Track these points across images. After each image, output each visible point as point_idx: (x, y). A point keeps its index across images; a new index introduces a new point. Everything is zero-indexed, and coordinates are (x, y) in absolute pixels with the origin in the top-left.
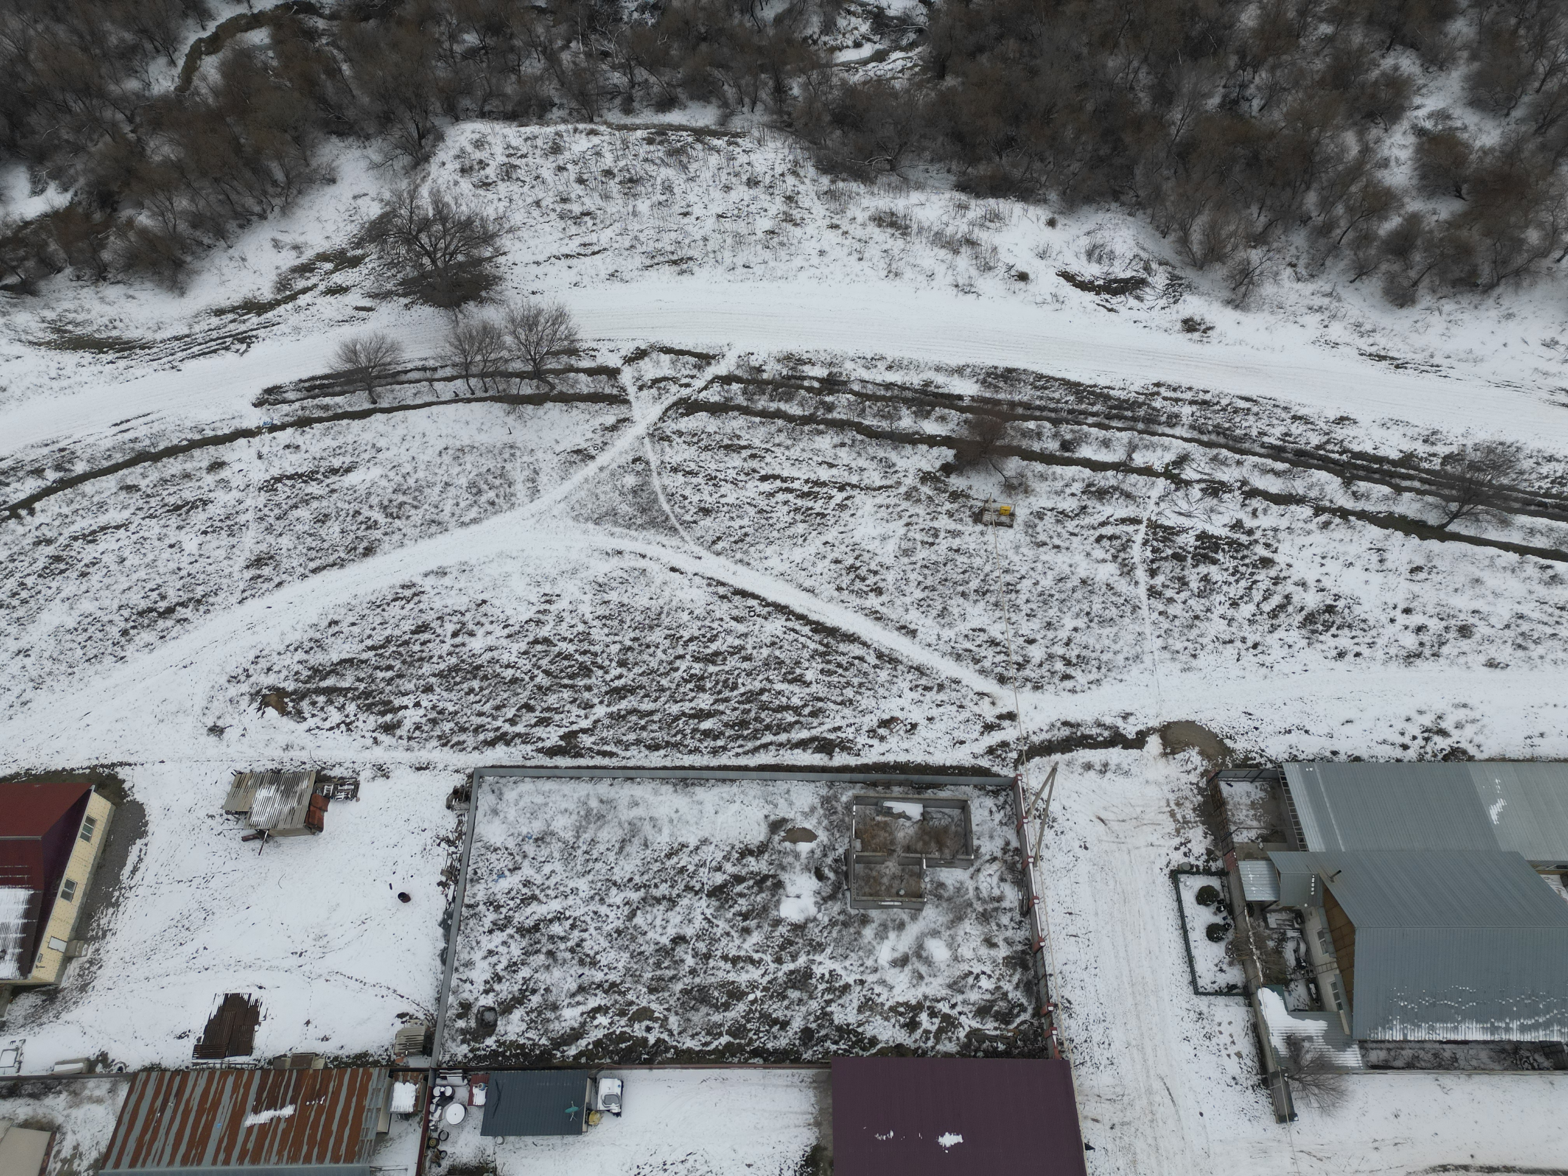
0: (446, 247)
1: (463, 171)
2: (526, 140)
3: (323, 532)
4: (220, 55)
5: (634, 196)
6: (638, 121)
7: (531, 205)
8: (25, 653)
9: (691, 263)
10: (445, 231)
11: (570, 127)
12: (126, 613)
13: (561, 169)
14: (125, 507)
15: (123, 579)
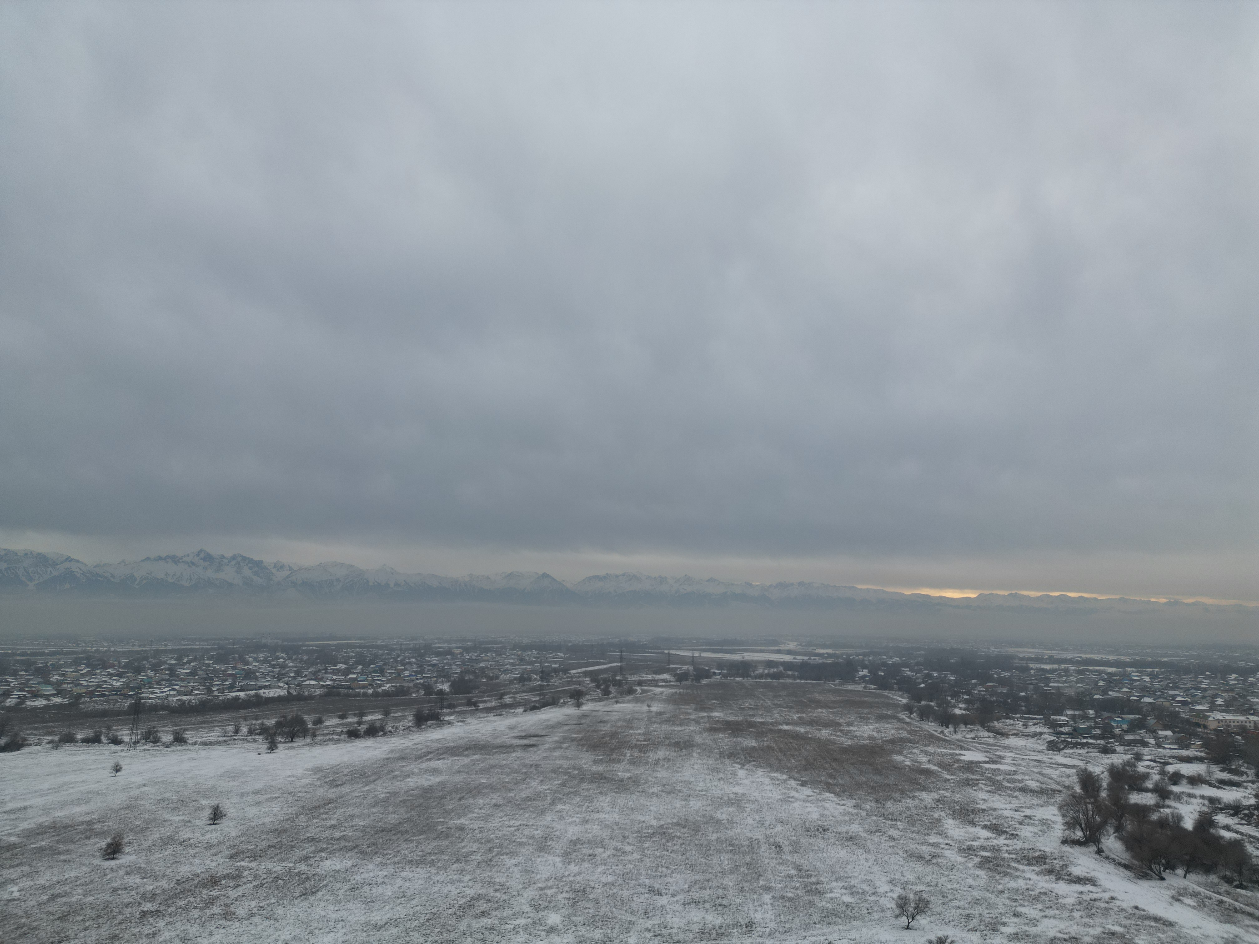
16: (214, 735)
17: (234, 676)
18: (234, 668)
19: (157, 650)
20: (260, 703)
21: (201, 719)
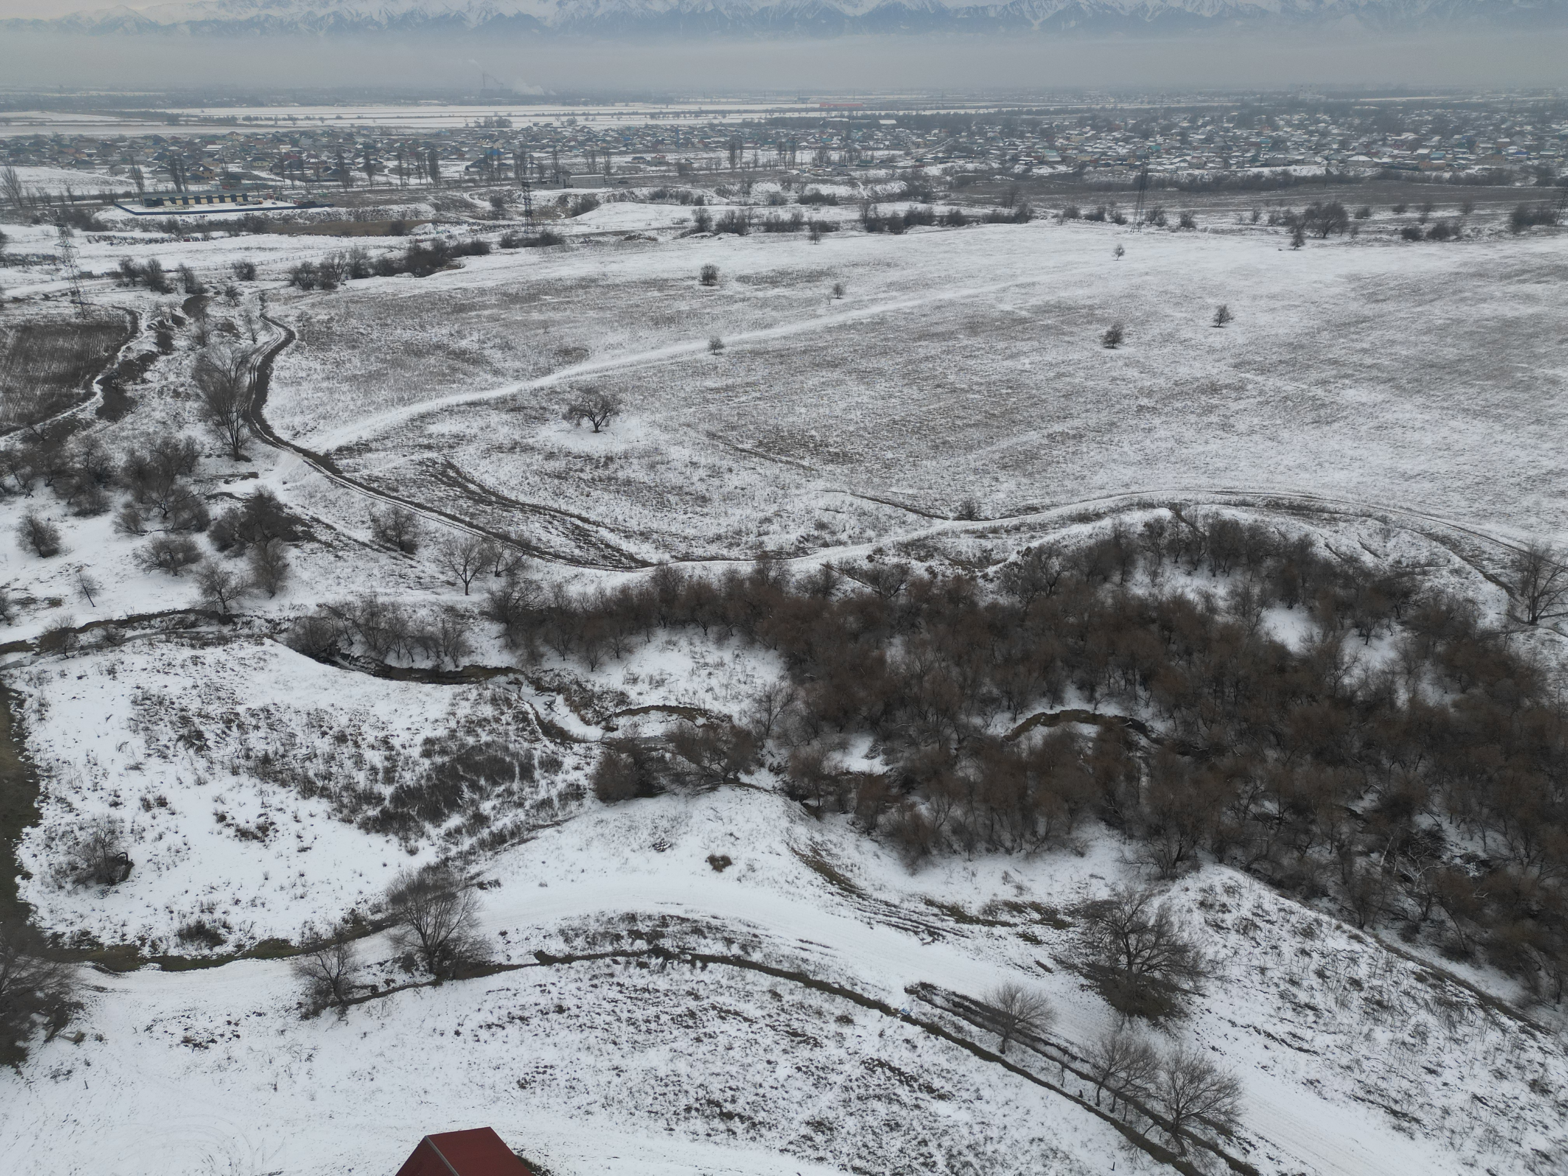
0: (1149, 959)
1: (1202, 904)
2: (1280, 910)
3: (885, 1138)
4: (1052, 729)
5: (1376, 1020)
6: (1414, 953)
7: (1256, 968)
8: (618, 1071)
9: (1415, 1126)
10: (1156, 945)
11: (1334, 921)
12: (701, 1093)
13: (1304, 952)
14: (762, 1008)
15: (719, 1063)
16: (1228, 221)
17: (1257, 145)
18: (1259, 134)
19: (1169, 109)
20: (1287, 183)
21: (1214, 200)
